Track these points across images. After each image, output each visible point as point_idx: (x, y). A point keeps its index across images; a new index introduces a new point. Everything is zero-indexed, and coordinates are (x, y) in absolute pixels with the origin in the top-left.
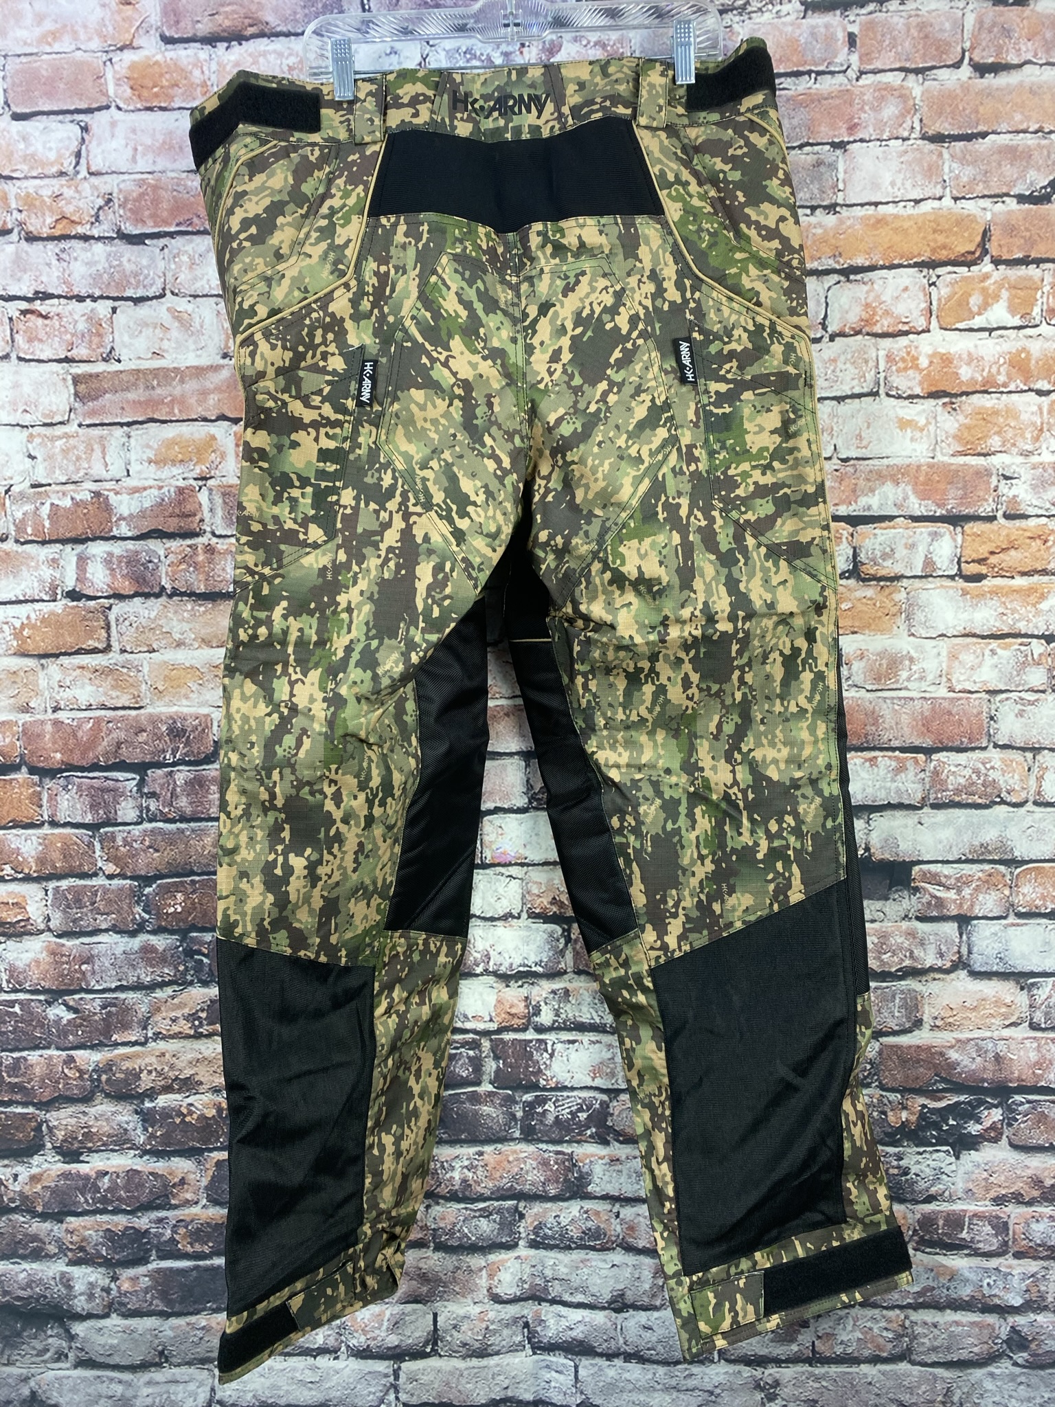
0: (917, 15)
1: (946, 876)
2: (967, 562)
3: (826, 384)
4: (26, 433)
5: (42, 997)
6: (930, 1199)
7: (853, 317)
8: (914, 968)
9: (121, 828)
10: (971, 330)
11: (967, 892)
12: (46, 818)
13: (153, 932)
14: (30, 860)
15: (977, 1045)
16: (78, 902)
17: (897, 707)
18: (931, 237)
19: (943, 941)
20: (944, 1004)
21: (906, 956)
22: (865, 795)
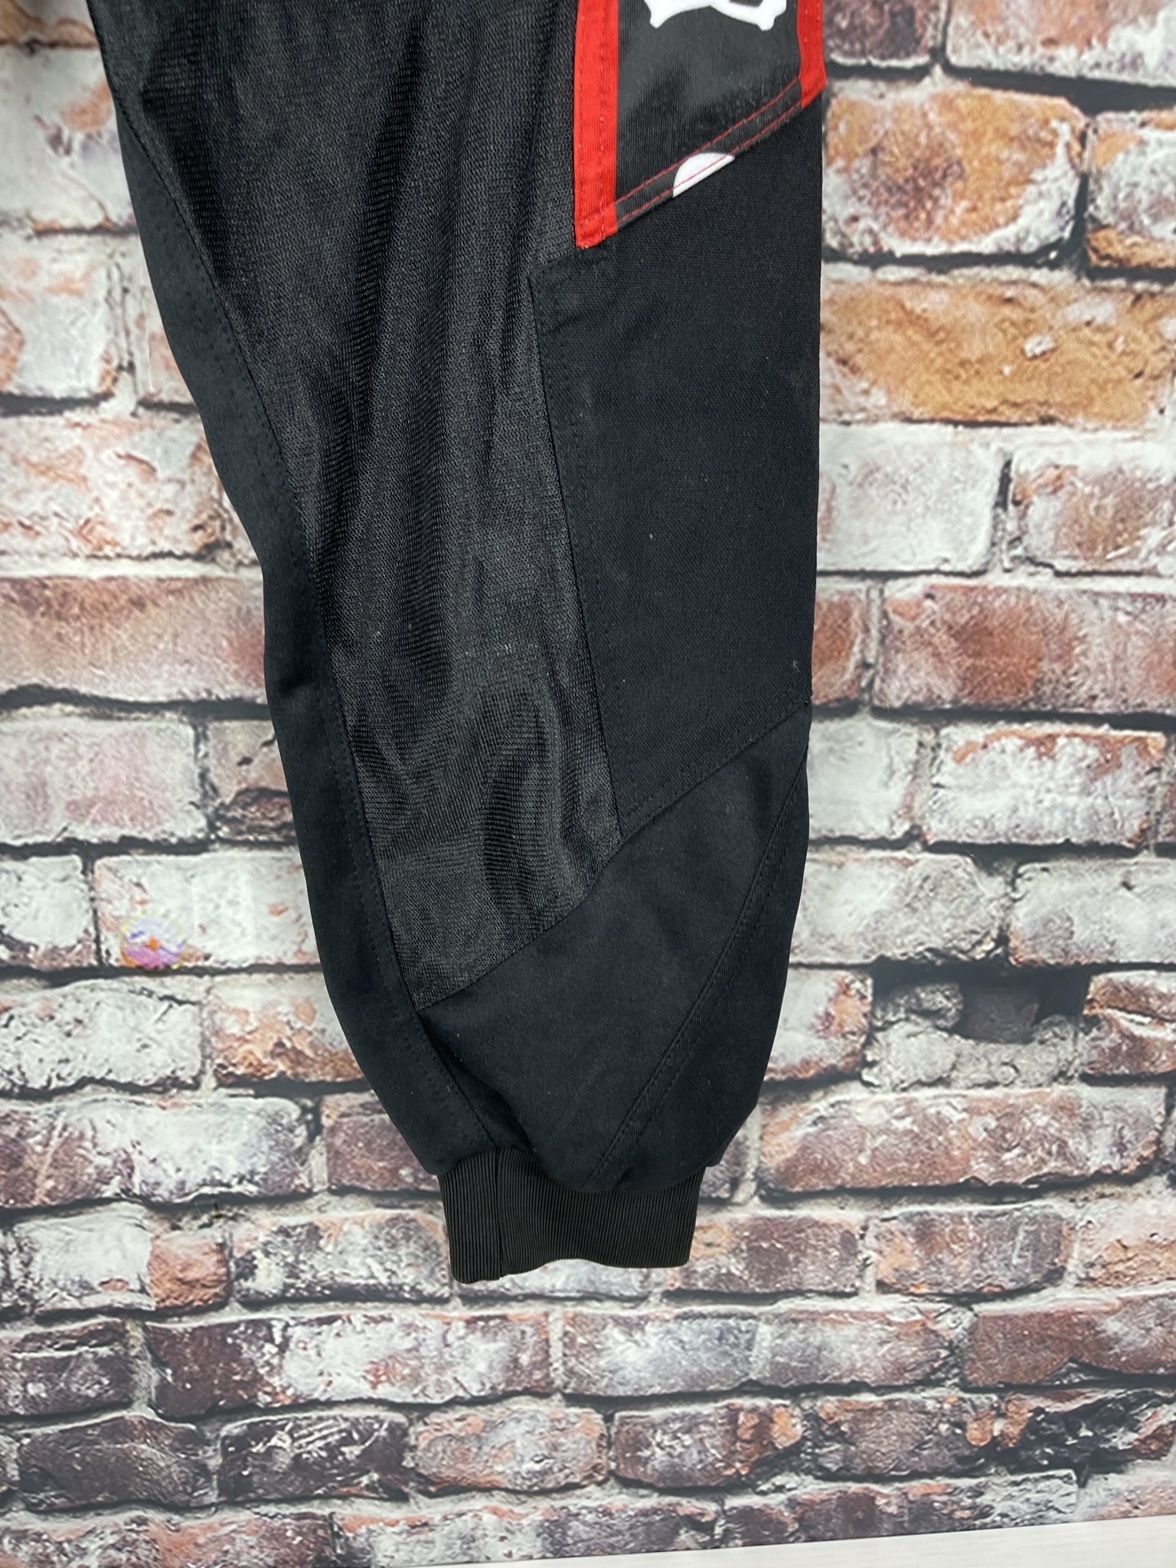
1: (1161, 996)
8: (1064, 1175)
15: (1160, 1306)
19: (1131, 1121)
20: (1112, 1239)
21: (1049, 1153)
22: (1014, 821)
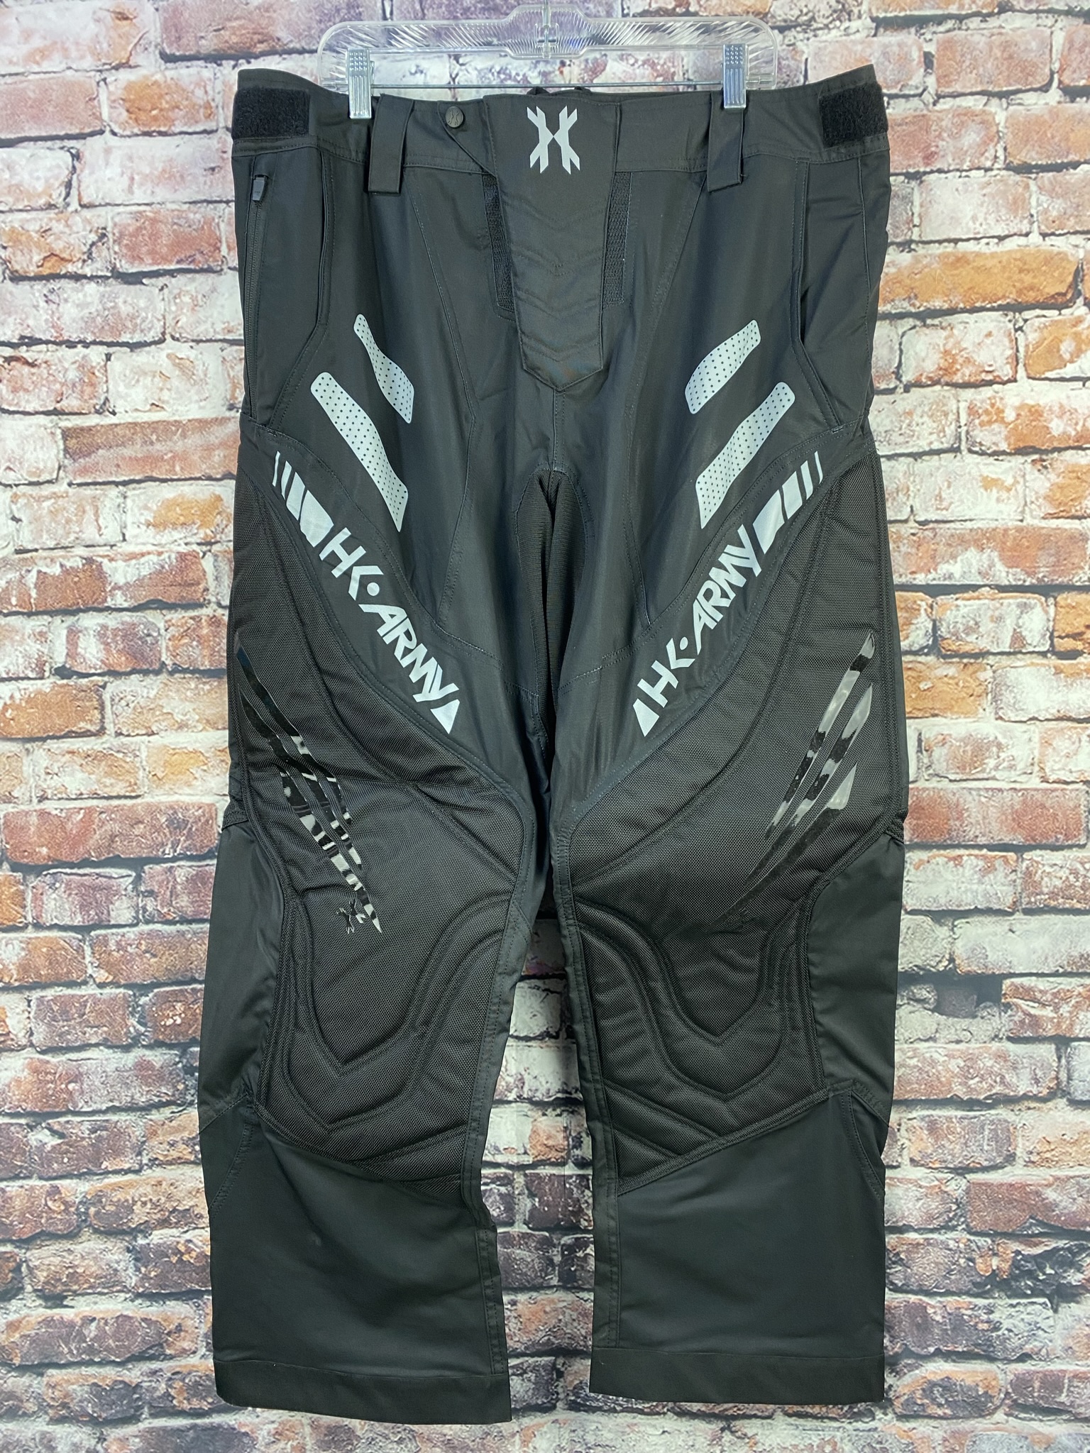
0: (1001, 34)
1: (1041, 991)
2: (1060, 637)
3: (901, 439)
4: (9, 493)
5: (23, 1121)
6: (1024, 1358)
7: (931, 365)
8: (1005, 1095)
9: (114, 930)
10: (1062, 379)
11: (1065, 1009)
12: (30, 919)
13: (149, 1047)
14: (11, 967)
15: (1078, 1183)
16: (64, 1012)
17: (983, 800)
18: (1016, 277)
19: (1039, 1065)
20: (1040, 1137)
21: (995, 1082)
22: (949, 899)
